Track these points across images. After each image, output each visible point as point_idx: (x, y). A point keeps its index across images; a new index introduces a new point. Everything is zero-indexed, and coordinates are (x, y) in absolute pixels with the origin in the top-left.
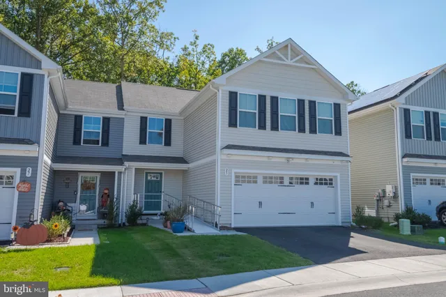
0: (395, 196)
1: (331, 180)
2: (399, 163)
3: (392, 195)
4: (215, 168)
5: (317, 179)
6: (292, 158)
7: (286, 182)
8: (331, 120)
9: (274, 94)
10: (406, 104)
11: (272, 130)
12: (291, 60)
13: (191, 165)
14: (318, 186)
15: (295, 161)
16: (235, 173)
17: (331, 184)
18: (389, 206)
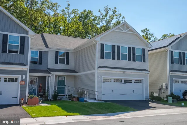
0: (167, 88)
1: (141, 81)
2: (169, 74)
3: (165, 87)
4: (95, 75)
5: (135, 80)
6: (126, 72)
7: (123, 81)
8: (141, 56)
9: (119, 45)
10: (172, 49)
11: (117, 60)
12: (126, 30)
13: (79, 74)
14: (136, 83)
15: (127, 73)
16: (103, 78)
17: (141, 83)
18: (164, 92)
